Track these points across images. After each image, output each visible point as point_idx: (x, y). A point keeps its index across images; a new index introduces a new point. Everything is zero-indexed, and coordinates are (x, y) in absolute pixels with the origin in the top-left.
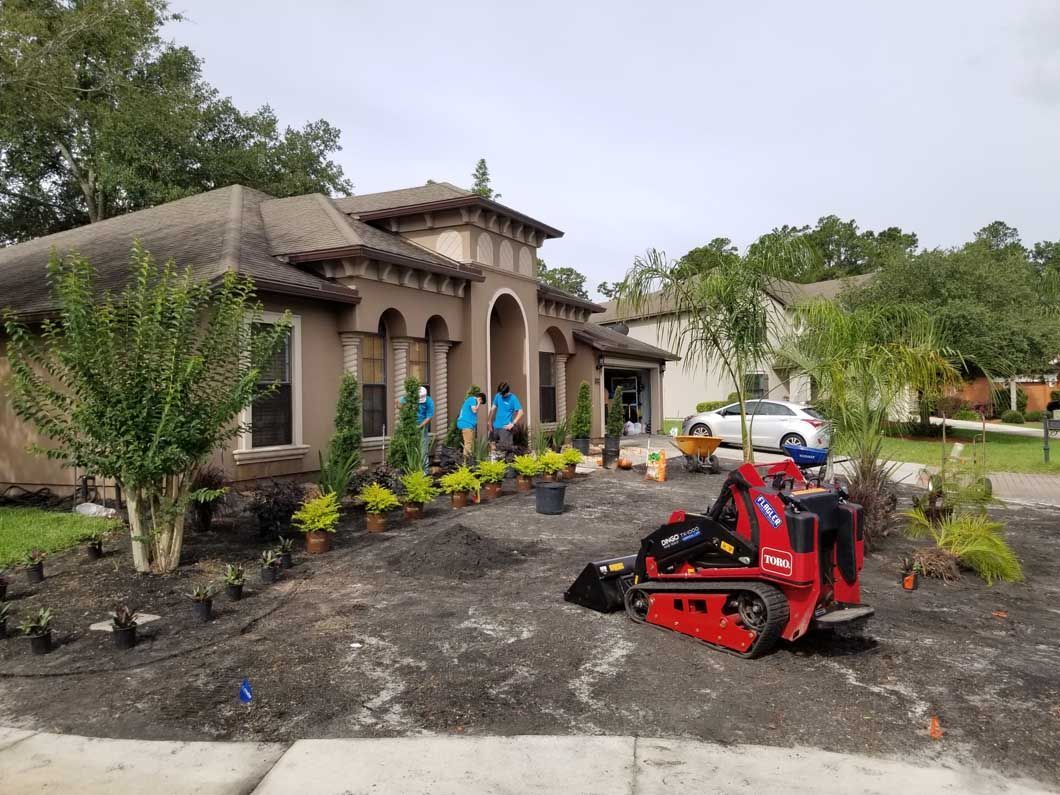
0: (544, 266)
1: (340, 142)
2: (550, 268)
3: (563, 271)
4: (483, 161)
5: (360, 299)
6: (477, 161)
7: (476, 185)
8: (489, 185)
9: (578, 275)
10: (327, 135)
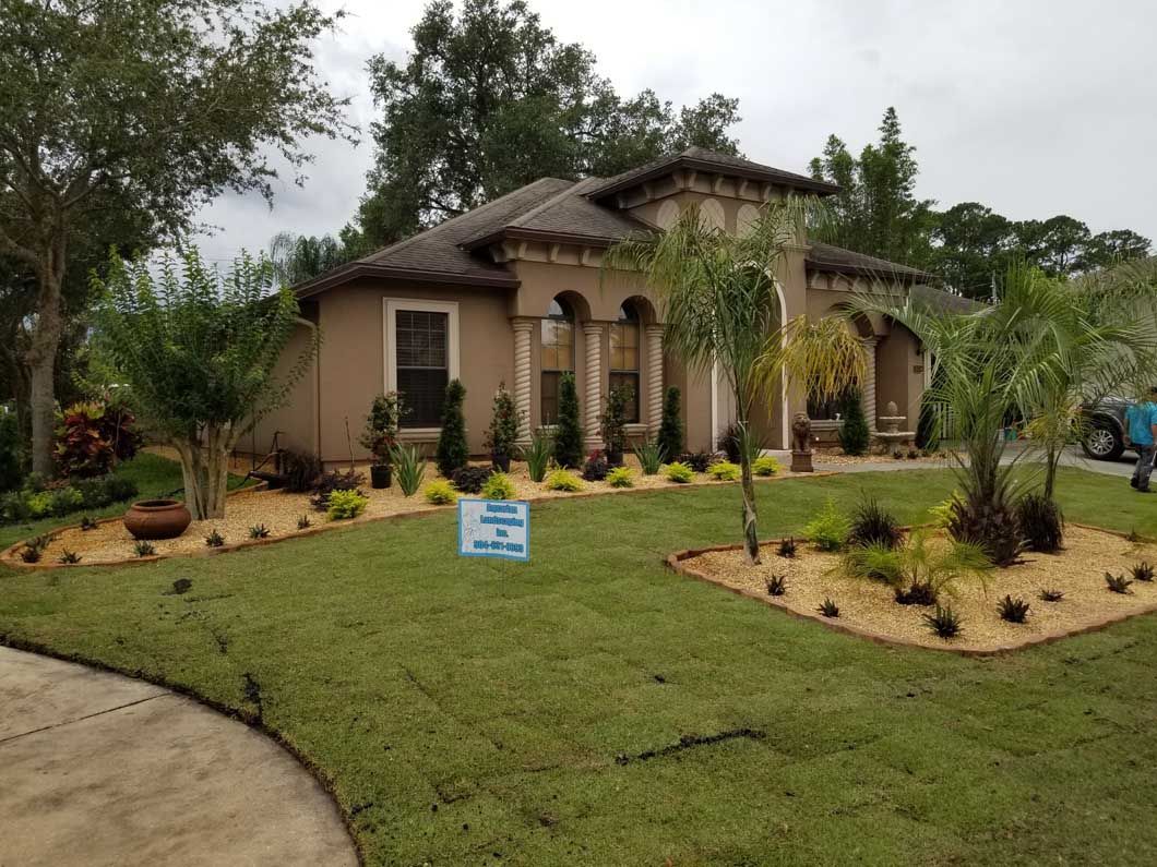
0: (1087, 230)
1: (736, 113)
2: (1095, 232)
3: (1115, 235)
4: (891, 110)
5: (520, 283)
6: (885, 111)
7: (884, 140)
8: (901, 138)
9: (1139, 239)
10: (723, 108)
